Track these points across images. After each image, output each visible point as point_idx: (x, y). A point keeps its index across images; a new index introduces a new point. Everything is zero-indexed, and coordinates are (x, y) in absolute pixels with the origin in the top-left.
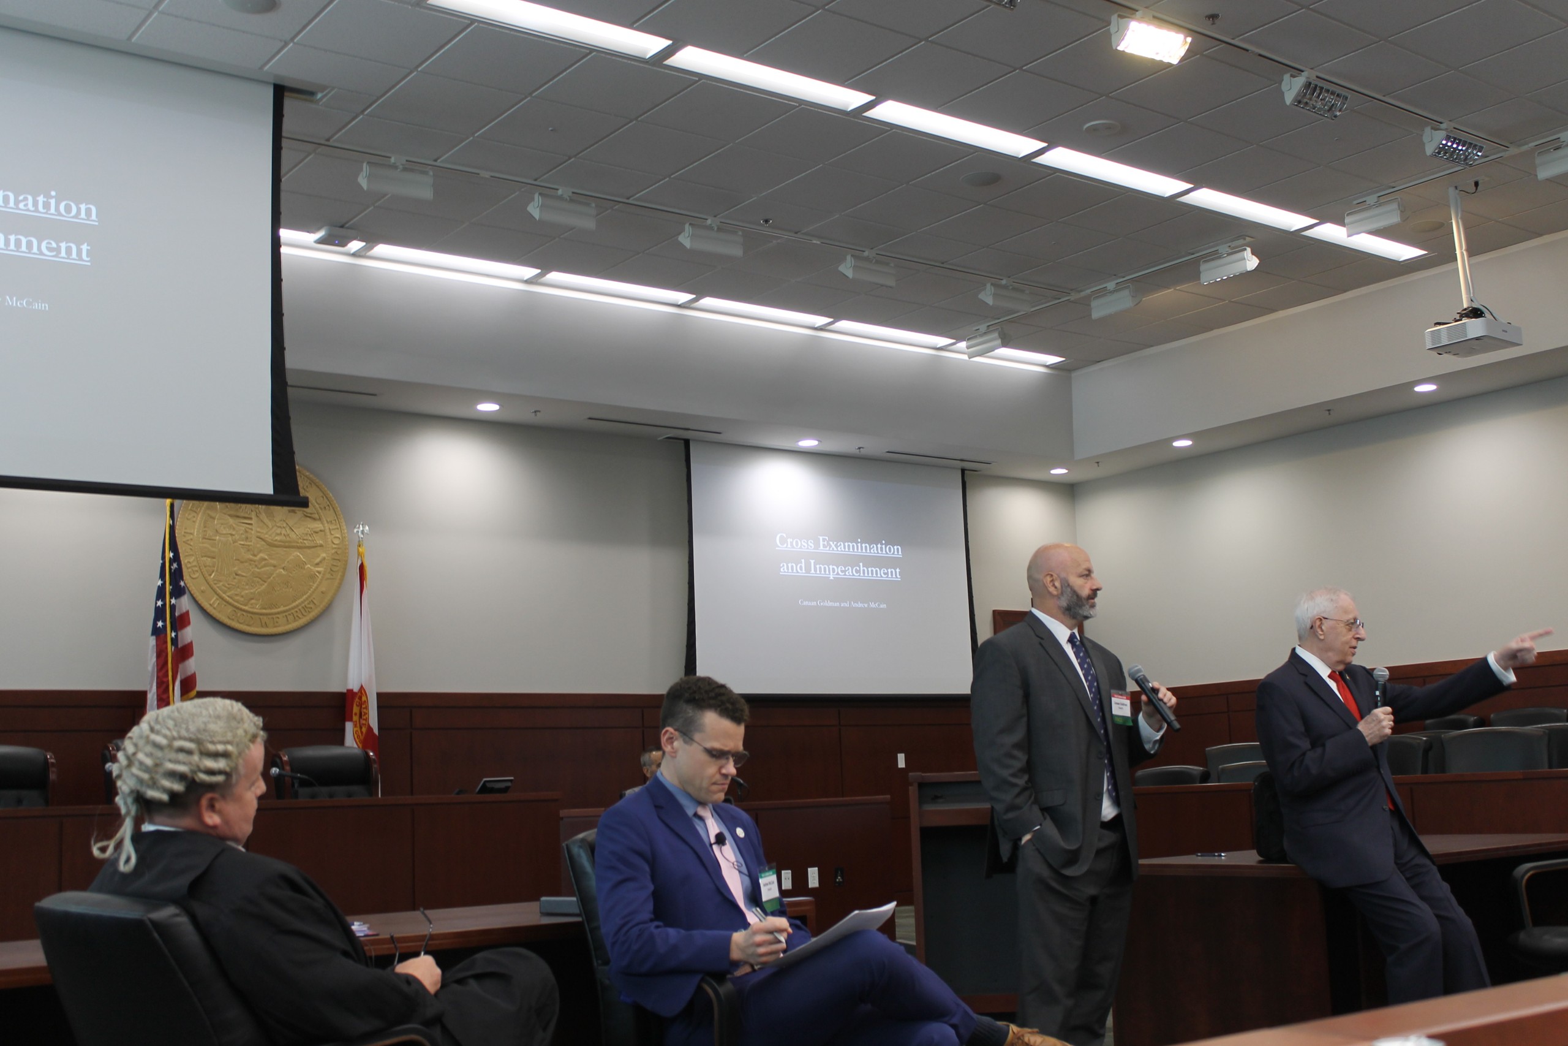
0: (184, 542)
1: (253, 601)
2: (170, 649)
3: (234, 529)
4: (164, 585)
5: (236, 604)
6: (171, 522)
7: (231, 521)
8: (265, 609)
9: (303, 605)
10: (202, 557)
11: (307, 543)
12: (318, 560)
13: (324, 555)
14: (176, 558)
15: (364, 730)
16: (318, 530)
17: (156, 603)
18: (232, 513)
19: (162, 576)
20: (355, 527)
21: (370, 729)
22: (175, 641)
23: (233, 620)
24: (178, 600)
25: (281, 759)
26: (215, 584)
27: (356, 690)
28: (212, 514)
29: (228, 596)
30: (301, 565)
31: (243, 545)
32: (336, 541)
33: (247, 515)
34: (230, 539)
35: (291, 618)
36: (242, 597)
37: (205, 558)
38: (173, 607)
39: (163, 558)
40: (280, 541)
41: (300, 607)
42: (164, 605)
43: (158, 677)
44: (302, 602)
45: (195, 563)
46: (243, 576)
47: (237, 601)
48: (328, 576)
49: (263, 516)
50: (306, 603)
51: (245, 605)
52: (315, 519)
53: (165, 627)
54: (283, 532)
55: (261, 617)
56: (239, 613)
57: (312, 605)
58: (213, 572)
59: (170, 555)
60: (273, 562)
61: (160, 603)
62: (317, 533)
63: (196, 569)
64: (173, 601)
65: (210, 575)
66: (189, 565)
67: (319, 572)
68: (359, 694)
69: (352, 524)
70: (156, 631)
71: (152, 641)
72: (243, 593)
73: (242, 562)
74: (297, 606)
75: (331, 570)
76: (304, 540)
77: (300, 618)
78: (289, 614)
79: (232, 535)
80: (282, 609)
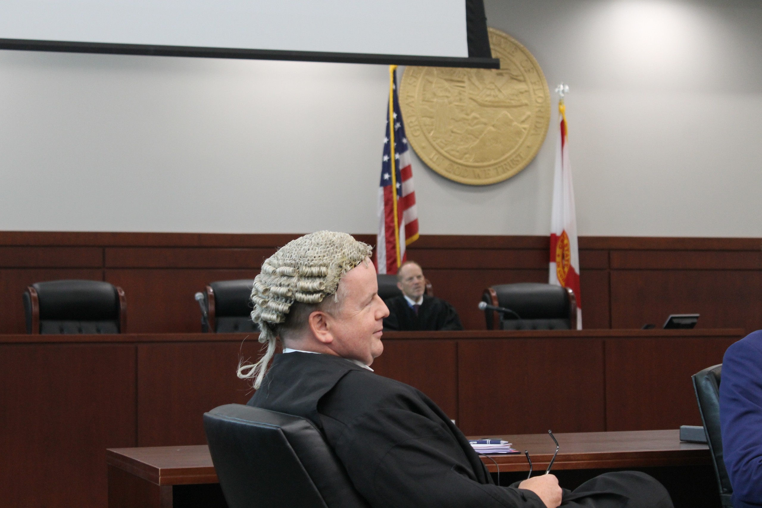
0: (407, 104)
1: (467, 156)
2: (396, 198)
3: (449, 92)
4: (389, 142)
5: (452, 158)
6: (394, 87)
7: (447, 85)
8: (478, 162)
9: (511, 158)
10: (423, 117)
11: (513, 103)
12: (523, 118)
13: (528, 113)
14: (399, 119)
15: (566, 269)
16: (523, 90)
17: (383, 158)
18: (447, 77)
19: (388, 135)
20: (556, 87)
21: (571, 269)
22: (399, 191)
23: (450, 172)
24: (402, 155)
25: (489, 294)
26: (434, 141)
27: (558, 233)
28: (430, 79)
29: (446, 152)
30: (508, 123)
31: (457, 106)
32: (540, 100)
33: (459, 79)
34: (446, 100)
35: (500, 170)
36: (458, 152)
37: (424, 119)
38: (397, 162)
39: (388, 119)
40: (490, 102)
41: (508, 160)
42: (389, 160)
43: (386, 223)
44: (511, 156)
45: (416, 123)
46: (458, 133)
47: (454, 156)
48: (533, 132)
49: (474, 79)
50: (514, 156)
51: (461, 159)
52: (520, 81)
53: (390, 179)
54: (493, 93)
55: (475, 169)
56: (456, 166)
57: (519, 159)
58: (432, 130)
59: (393, 116)
60: (484, 120)
61: (386, 158)
62: (522, 93)
63: (417, 128)
64: (397, 156)
65: (429, 133)
66: (411, 125)
67: (525, 129)
68: (562, 238)
69: (553, 84)
70: (385, 183)
71: (380, 191)
72: (458, 149)
73: (457, 121)
74: (506, 159)
75: (536, 126)
76: (511, 99)
77: (508, 170)
78: (499, 167)
79: (447, 97)
80: (493, 162)
